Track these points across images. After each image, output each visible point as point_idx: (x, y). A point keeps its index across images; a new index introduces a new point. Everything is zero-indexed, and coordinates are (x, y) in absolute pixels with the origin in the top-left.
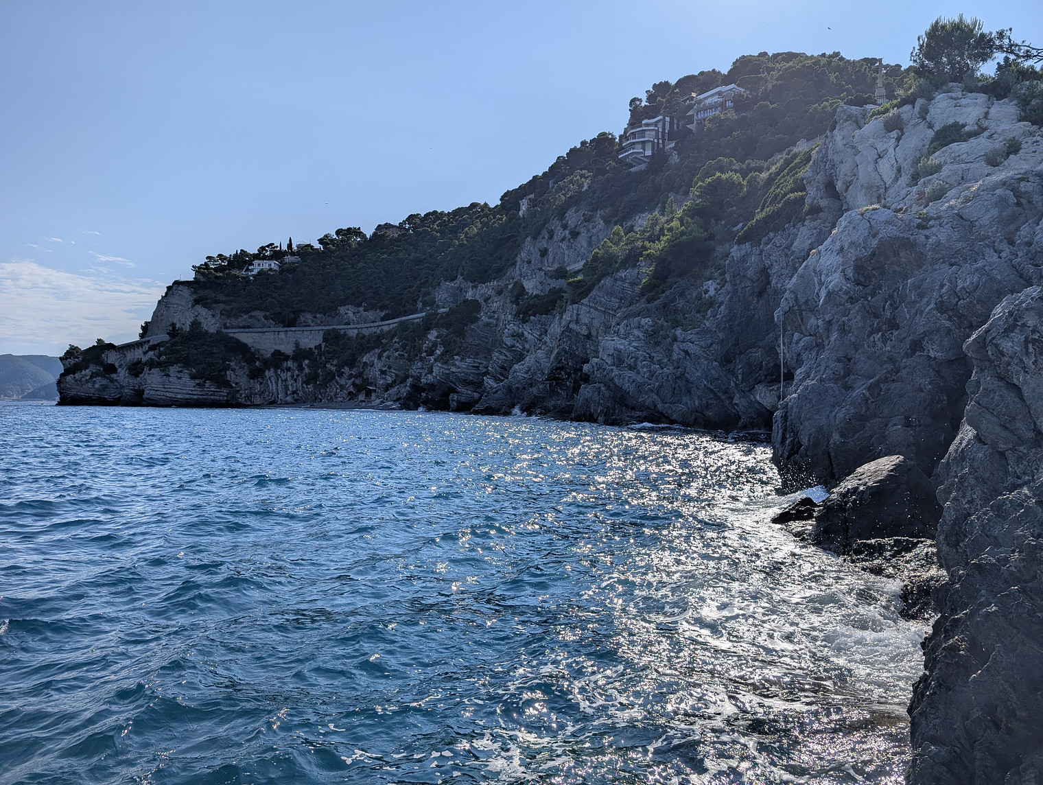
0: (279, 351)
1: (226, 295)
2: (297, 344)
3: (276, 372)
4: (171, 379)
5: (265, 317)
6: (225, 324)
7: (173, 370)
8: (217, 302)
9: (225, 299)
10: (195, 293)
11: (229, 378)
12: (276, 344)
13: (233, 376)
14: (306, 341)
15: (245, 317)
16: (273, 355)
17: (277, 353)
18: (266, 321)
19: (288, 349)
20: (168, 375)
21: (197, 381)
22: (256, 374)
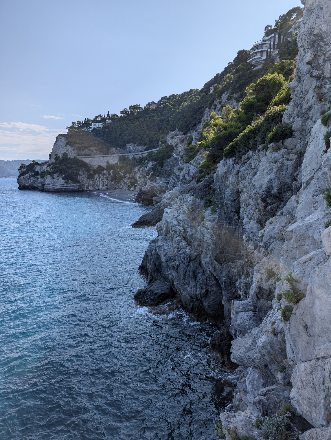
0: (100, 166)
1: (80, 140)
2: (108, 162)
3: (99, 176)
4: (55, 180)
5: (95, 150)
6: (79, 154)
7: (55, 176)
8: (75, 143)
9: (79, 142)
10: (67, 139)
11: (79, 179)
12: (99, 163)
13: (80, 178)
14: (112, 161)
15: (87, 150)
16: (98, 167)
17: (100, 167)
18: (96, 152)
19: (104, 165)
20: (53, 178)
21: (65, 181)
22: (90, 177)
